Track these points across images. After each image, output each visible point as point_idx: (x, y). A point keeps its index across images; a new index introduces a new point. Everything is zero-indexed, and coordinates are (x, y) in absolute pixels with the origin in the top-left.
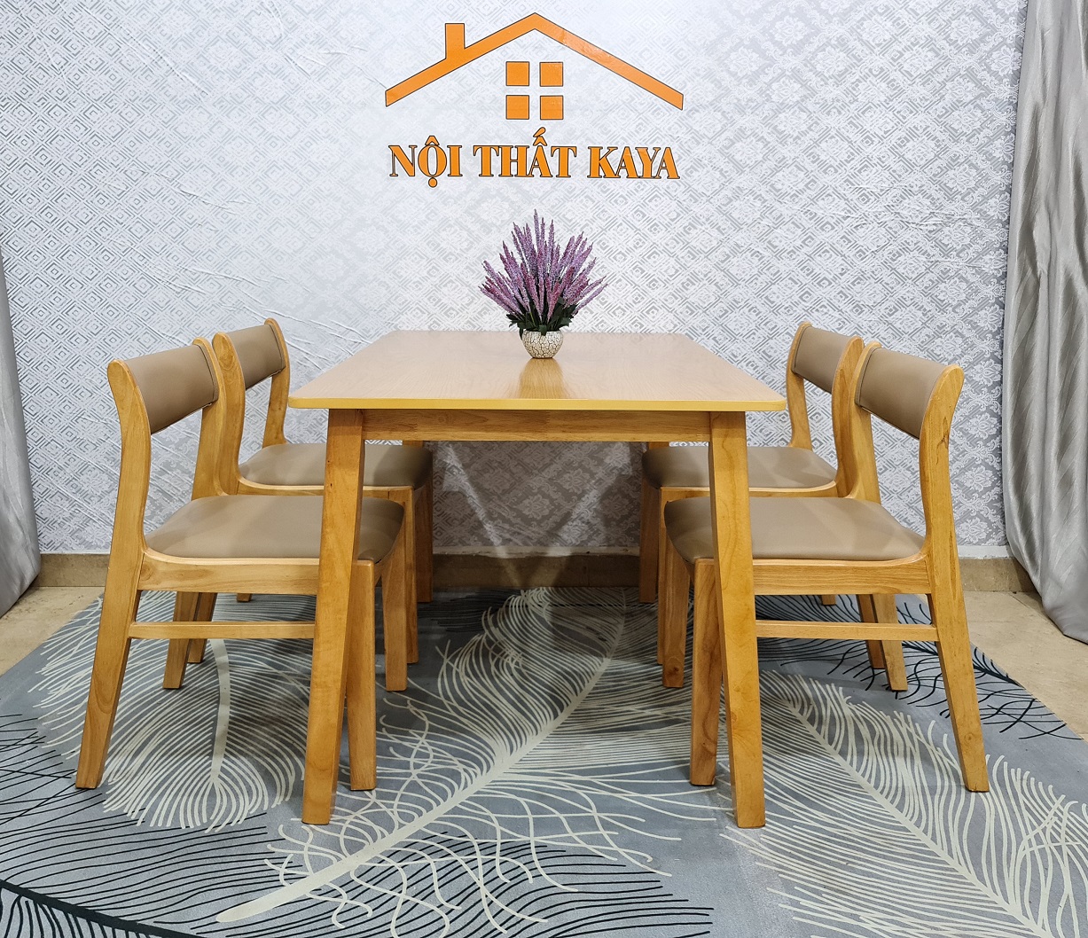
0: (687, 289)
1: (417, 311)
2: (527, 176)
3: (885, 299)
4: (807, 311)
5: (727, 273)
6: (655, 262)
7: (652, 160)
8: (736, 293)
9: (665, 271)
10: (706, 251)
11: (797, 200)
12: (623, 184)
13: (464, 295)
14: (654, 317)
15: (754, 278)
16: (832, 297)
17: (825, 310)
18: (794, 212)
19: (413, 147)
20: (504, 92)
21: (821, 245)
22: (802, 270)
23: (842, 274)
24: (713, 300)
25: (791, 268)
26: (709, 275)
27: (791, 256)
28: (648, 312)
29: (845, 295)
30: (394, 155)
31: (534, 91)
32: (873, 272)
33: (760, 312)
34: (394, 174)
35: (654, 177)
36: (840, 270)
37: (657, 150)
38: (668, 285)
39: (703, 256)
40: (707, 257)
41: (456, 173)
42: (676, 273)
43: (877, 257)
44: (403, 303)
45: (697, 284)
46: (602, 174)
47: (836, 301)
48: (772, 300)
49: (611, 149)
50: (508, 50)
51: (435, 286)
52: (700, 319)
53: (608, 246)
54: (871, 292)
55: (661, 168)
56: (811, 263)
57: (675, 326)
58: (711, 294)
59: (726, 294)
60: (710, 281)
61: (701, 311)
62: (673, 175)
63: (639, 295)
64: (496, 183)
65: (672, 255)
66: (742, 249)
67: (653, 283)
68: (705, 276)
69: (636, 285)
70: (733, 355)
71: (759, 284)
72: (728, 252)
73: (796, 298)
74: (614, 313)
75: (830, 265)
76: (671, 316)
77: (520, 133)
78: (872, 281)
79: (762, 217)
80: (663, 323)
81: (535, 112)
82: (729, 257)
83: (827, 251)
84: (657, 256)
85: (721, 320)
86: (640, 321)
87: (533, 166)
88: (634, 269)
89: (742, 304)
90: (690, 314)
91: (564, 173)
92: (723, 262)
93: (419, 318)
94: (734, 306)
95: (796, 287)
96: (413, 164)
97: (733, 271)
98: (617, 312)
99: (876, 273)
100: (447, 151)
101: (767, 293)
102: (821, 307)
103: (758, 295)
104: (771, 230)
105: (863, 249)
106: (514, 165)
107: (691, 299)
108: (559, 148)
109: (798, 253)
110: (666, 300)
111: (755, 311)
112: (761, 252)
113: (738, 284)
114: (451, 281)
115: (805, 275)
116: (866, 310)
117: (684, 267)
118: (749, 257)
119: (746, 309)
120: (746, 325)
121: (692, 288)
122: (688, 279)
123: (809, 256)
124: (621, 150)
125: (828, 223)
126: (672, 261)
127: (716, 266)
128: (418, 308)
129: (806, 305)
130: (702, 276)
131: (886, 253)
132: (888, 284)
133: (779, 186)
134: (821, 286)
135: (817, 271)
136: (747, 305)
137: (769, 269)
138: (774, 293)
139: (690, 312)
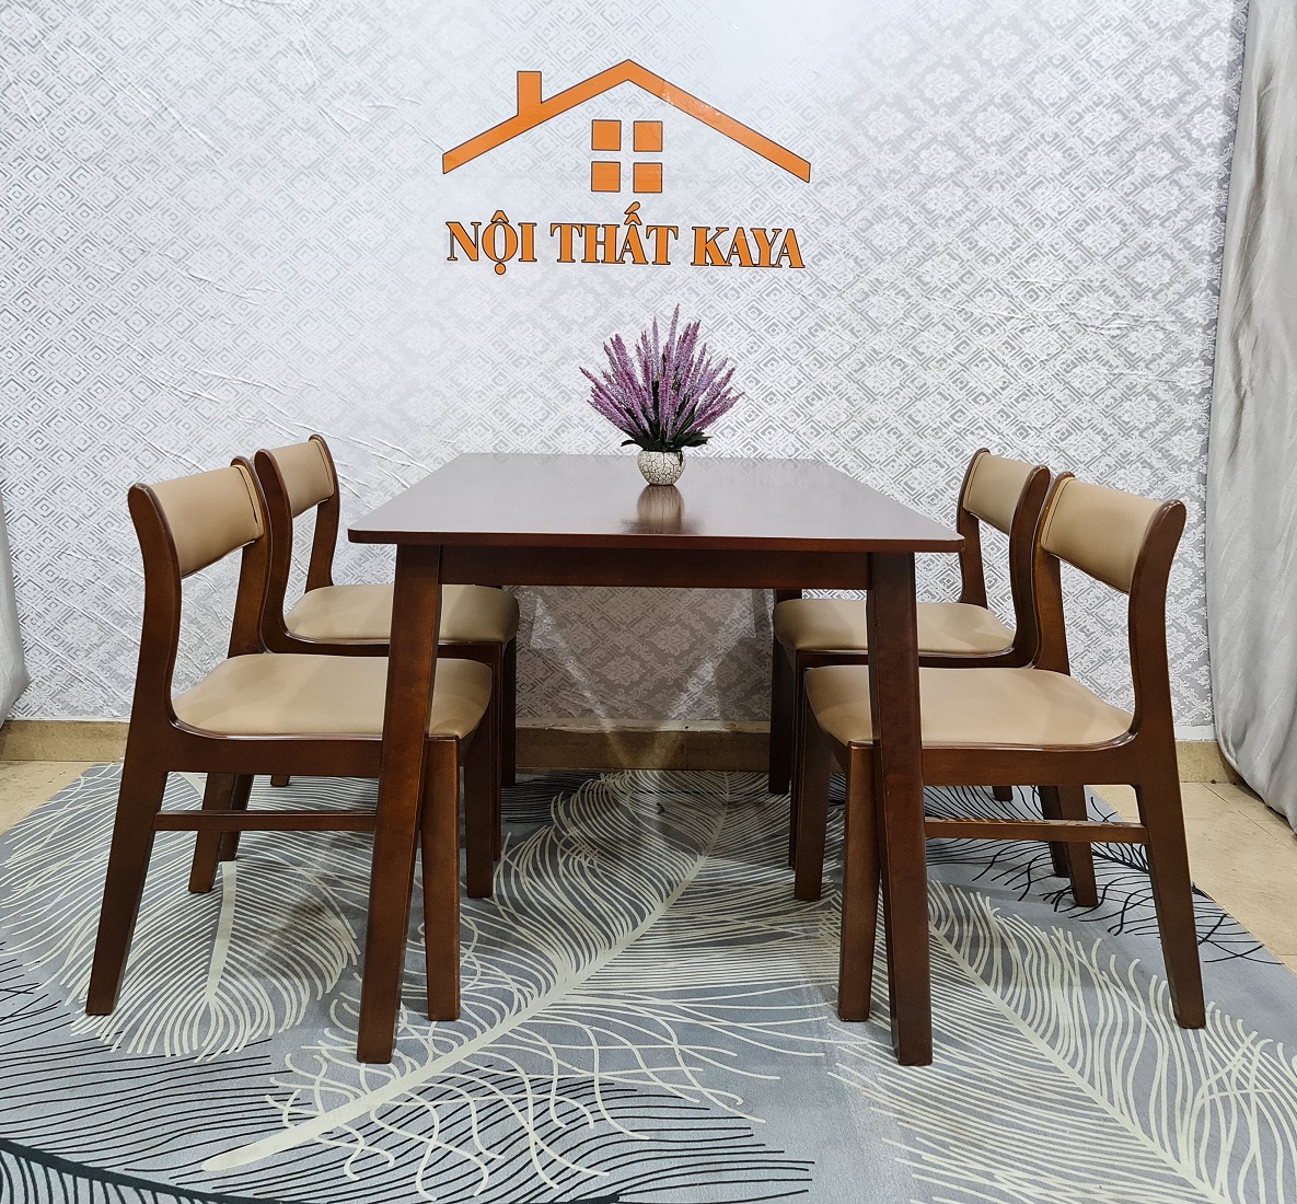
2: (616, 262)
4: (959, 433)
6: (773, 371)
7: (771, 245)
8: (873, 410)
9: (786, 383)
10: (836, 358)
11: (948, 296)
12: (735, 274)
15: (895, 392)
16: (990, 417)
17: (982, 433)
18: (945, 311)
19: (476, 225)
20: (589, 157)
21: (978, 353)
22: (953, 383)
23: (1003, 389)
24: (844, 418)
25: (940, 381)
26: (838, 389)
27: (941, 365)
28: (763, 433)
29: (1006, 414)
30: (453, 234)
31: (627, 157)
32: (1042, 386)
33: (902, 435)
34: (452, 258)
35: (773, 266)
36: (1001, 384)
37: (777, 231)
38: (788, 399)
39: (832, 364)
40: (836, 365)
41: (529, 257)
42: (798, 384)
43: (1047, 367)
45: (824, 399)
46: (709, 260)
47: (996, 422)
48: (916, 419)
49: (720, 230)
50: (592, 104)
52: (827, 442)
54: (1038, 411)
55: (782, 254)
56: (965, 375)
57: (798, 450)
58: (841, 412)
59: (860, 411)
60: (841, 395)
61: (828, 432)
62: (797, 263)
63: (754, 411)
64: (578, 270)
65: (794, 362)
66: (881, 356)
67: (770, 397)
68: (835, 388)
69: (749, 399)
71: (901, 400)
72: (863, 360)
73: (946, 418)
74: (722, 433)
75: (989, 377)
76: (791, 438)
77: (608, 209)
78: (1040, 397)
79: (906, 317)
80: (782, 446)
81: (627, 183)
82: (864, 365)
83: (984, 360)
84: (774, 364)
85: (853, 443)
86: (753, 443)
87: (625, 250)
88: (747, 379)
90: (816, 436)
91: (662, 259)
92: (856, 371)
94: (870, 425)
95: (947, 404)
96: (476, 245)
97: (869, 383)
98: (725, 432)
99: (1046, 387)
100: (518, 230)
101: (911, 411)
102: (976, 429)
103: (899, 413)
104: (916, 332)
105: (1029, 358)
106: (600, 248)
107: (817, 417)
108: (656, 227)
109: (949, 361)
110: (786, 418)
111: (895, 433)
112: (904, 360)
113: (875, 400)
115: (957, 389)
116: (1032, 433)
117: (809, 377)
118: (889, 367)
119: (884, 431)
120: (884, 450)
121: (818, 404)
122: (814, 393)
123: (964, 366)
124: (733, 231)
125: (987, 325)
126: (794, 370)
127: (849, 377)
129: (959, 425)
130: (831, 390)
131: (1057, 363)
132: (1059, 402)
133: (927, 279)
134: (977, 403)
135: (972, 384)
136: (885, 425)
137: (912, 381)
138: (920, 411)
139: (815, 433)
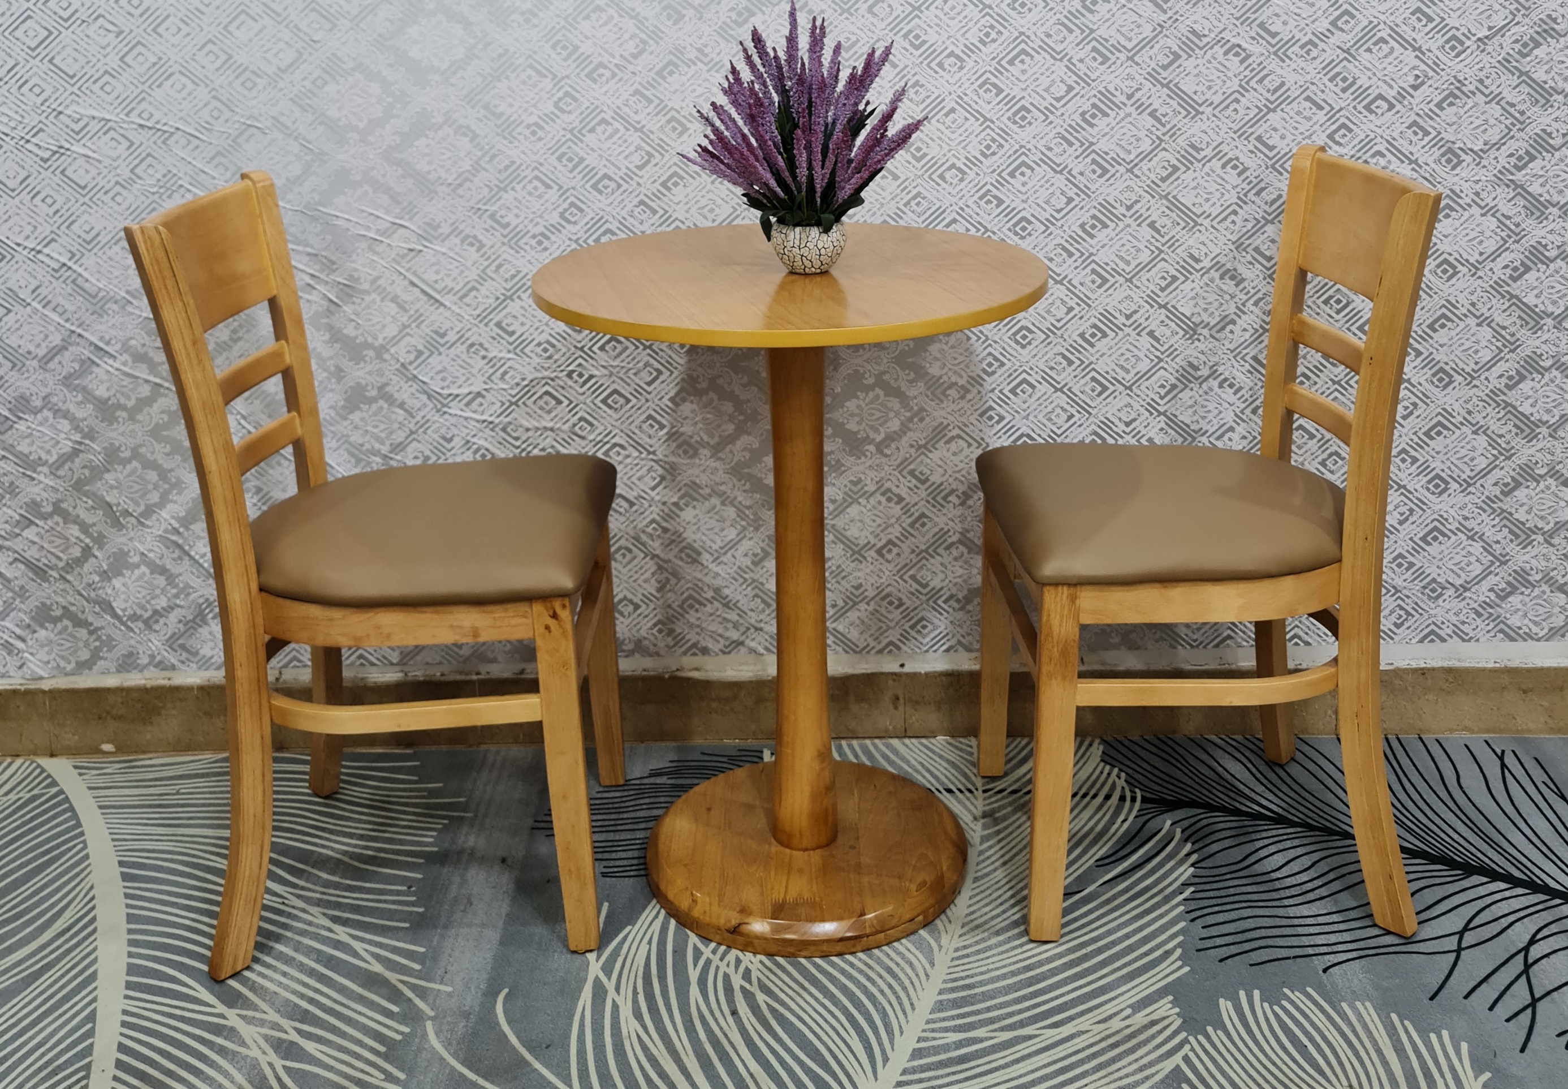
0: (1092, 125)
1: (536, 183)
3: (1507, 135)
5: (1174, 91)
6: (1024, 72)
8: (1194, 130)
9: (1046, 90)
10: (1129, 46)
13: (632, 148)
14: (1024, 184)
15: (1232, 100)
16: (1395, 135)
21: (1371, 28)
22: (1331, 80)
23: (1415, 88)
24: (1146, 145)
25: (1308, 77)
26: (1137, 96)
27: (1308, 53)
28: (1012, 175)
29: (1422, 128)
32: (1481, 81)
33: (1245, 169)
36: (1411, 79)
38: (1051, 117)
39: (1123, 57)
40: (1131, 58)
42: (1068, 92)
43: (1489, 49)
44: (507, 167)
45: (1112, 114)
47: (1406, 144)
48: (1270, 142)
51: (571, 132)
52: (1120, 185)
53: (924, 42)
54: (1477, 122)
56: (1350, 66)
57: (1070, 200)
58: (1142, 134)
59: (1173, 133)
60: (1140, 108)
61: (1122, 170)
63: (993, 140)
65: (1058, 56)
66: (1205, 40)
67: (1021, 115)
68: (1129, 97)
69: (986, 119)
70: (1192, 256)
71: (1242, 112)
72: (1175, 48)
74: (942, 177)
75: (1390, 68)
76: (1060, 181)
78: (1480, 98)
80: (1043, 194)
82: (1177, 57)
83: (1382, 40)
84: (1027, 59)
85: (1164, 186)
86: (995, 192)
88: (981, 86)
89: (1208, 152)
90: (1100, 176)
92: (1165, 68)
93: (540, 197)
94: (1191, 157)
95: (1321, 116)
97: (1188, 86)
98: (948, 175)
99: (1487, 82)
101: (1260, 129)
102: (1373, 156)
103: (1241, 133)
105: (1458, 34)
107: (1102, 145)
109: (1321, 45)
110: (1050, 149)
111: (1235, 167)
112: (1244, 45)
113: (1198, 113)
114: (603, 121)
115: (1337, 90)
116: (1468, 159)
117: (1085, 80)
118: (1220, 58)
119: (1216, 164)
120: (1218, 195)
121: (1101, 123)
122: (1094, 106)
123: (1347, 51)
126: (1060, 68)
127: (1153, 77)
128: (537, 178)
130: (1124, 99)
131: (1507, 41)
132: (1513, 105)
134: (1371, 112)
135: (1363, 81)
136: (1217, 154)
138: (1275, 130)
139: (1099, 171)
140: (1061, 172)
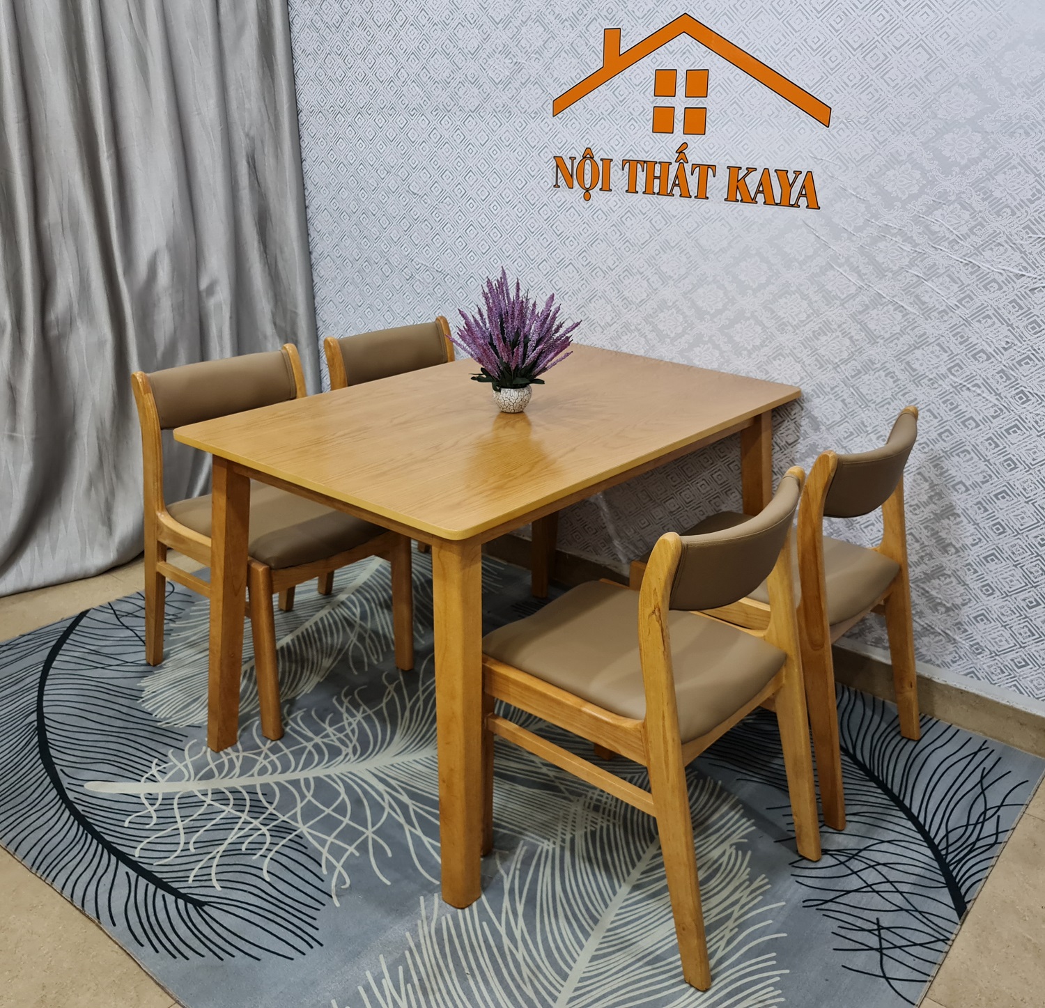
0: (818, 339)
2: (668, 195)
4: (955, 387)
6: (786, 303)
7: (791, 185)
8: (872, 352)
9: (796, 315)
10: (842, 297)
11: (956, 247)
12: (759, 211)
15: (895, 337)
16: (989, 376)
17: (979, 391)
18: (951, 262)
19: (572, 159)
20: (652, 103)
21: (982, 308)
22: (954, 336)
23: (1005, 349)
24: (845, 355)
25: (940, 332)
26: (843, 327)
27: (942, 317)
28: (774, 358)
29: (1006, 375)
30: (557, 166)
31: (680, 102)
33: (898, 380)
34: (557, 186)
35: (792, 206)
36: (1003, 344)
37: (797, 173)
38: (797, 331)
39: (838, 303)
40: (842, 305)
41: (606, 188)
42: (808, 318)
45: (829, 335)
46: (739, 197)
47: (995, 383)
48: (914, 366)
49: (750, 170)
50: (657, 56)
55: (800, 195)
56: (966, 329)
57: (802, 379)
58: (843, 349)
59: (861, 351)
60: (845, 334)
61: (832, 366)
62: (814, 205)
63: (767, 338)
64: (640, 200)
65: (804, 297)
66: (884, 300)
67: (782, 327)
68: (839, 327)
69: (765, 326)
71: (900, 346)
72: (867, 303)
73: (943, 370)
74: (740, 353)
75: (991, 334)
77: (662, 148)
79: (912, 264)
81: (679, 126)
82: (868, 308)
83: (988, 317)
85: (852, 380)
86: (765, 367)
87: (674, 185)
89: (878, 366)
90: (819, 368)
91: (702, 195)
92: (860, 313)
94: (869, 366)
96: (572, 176)
97: (872, 325)
100: (600, 164)
101: (909, 358)
102: (974, 386)
103: (898, 357)
104: (920, 280)
106: (657, 182)
107: (822, 351)
108: (699, 166)
109: (951, 314)
110: (795, 348)
111: (892, 377)
112: (906, 307)
113: (876, 342)
115: (957, 342)
117: (817, 313)
118: (891, 312)
119: (882, 373)
120: (881, 391)
122: (820, 328)
124: (760, 171)
125: (994, 280)
126: (805, 304)
127: (853, 316)
129: (957, 380)
133: (935, 228)
134: (976, 359)
136: (883, 368)
137: (913, 329)
138: (918, 360)
140: (799, 362)
